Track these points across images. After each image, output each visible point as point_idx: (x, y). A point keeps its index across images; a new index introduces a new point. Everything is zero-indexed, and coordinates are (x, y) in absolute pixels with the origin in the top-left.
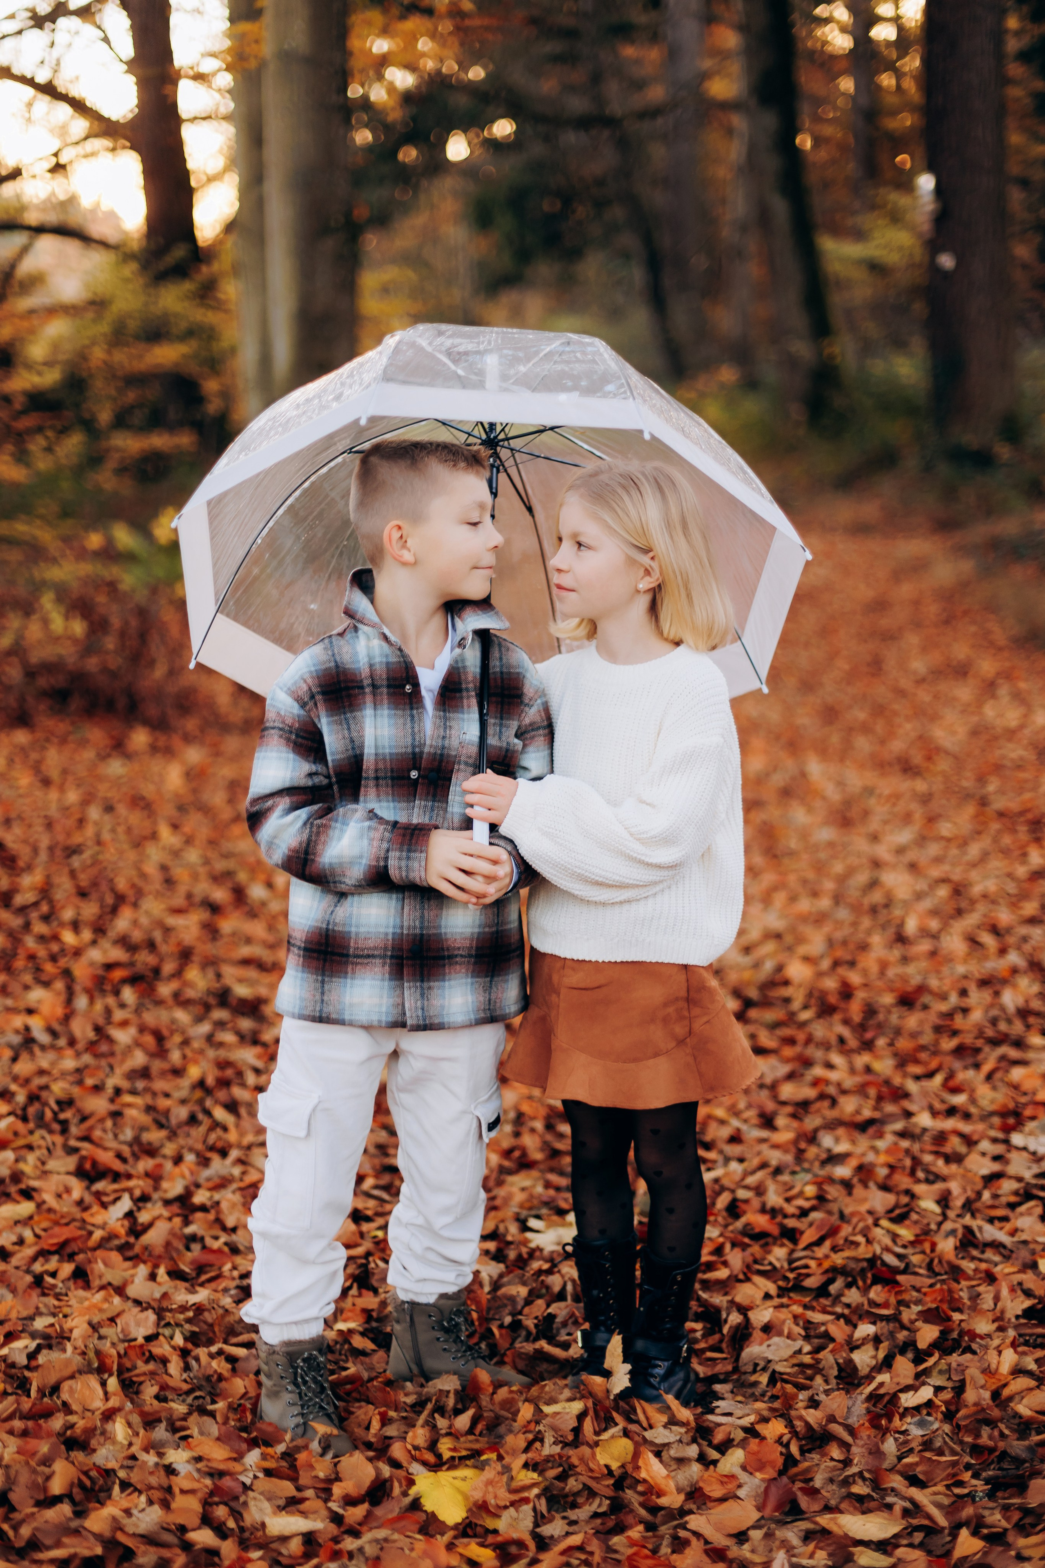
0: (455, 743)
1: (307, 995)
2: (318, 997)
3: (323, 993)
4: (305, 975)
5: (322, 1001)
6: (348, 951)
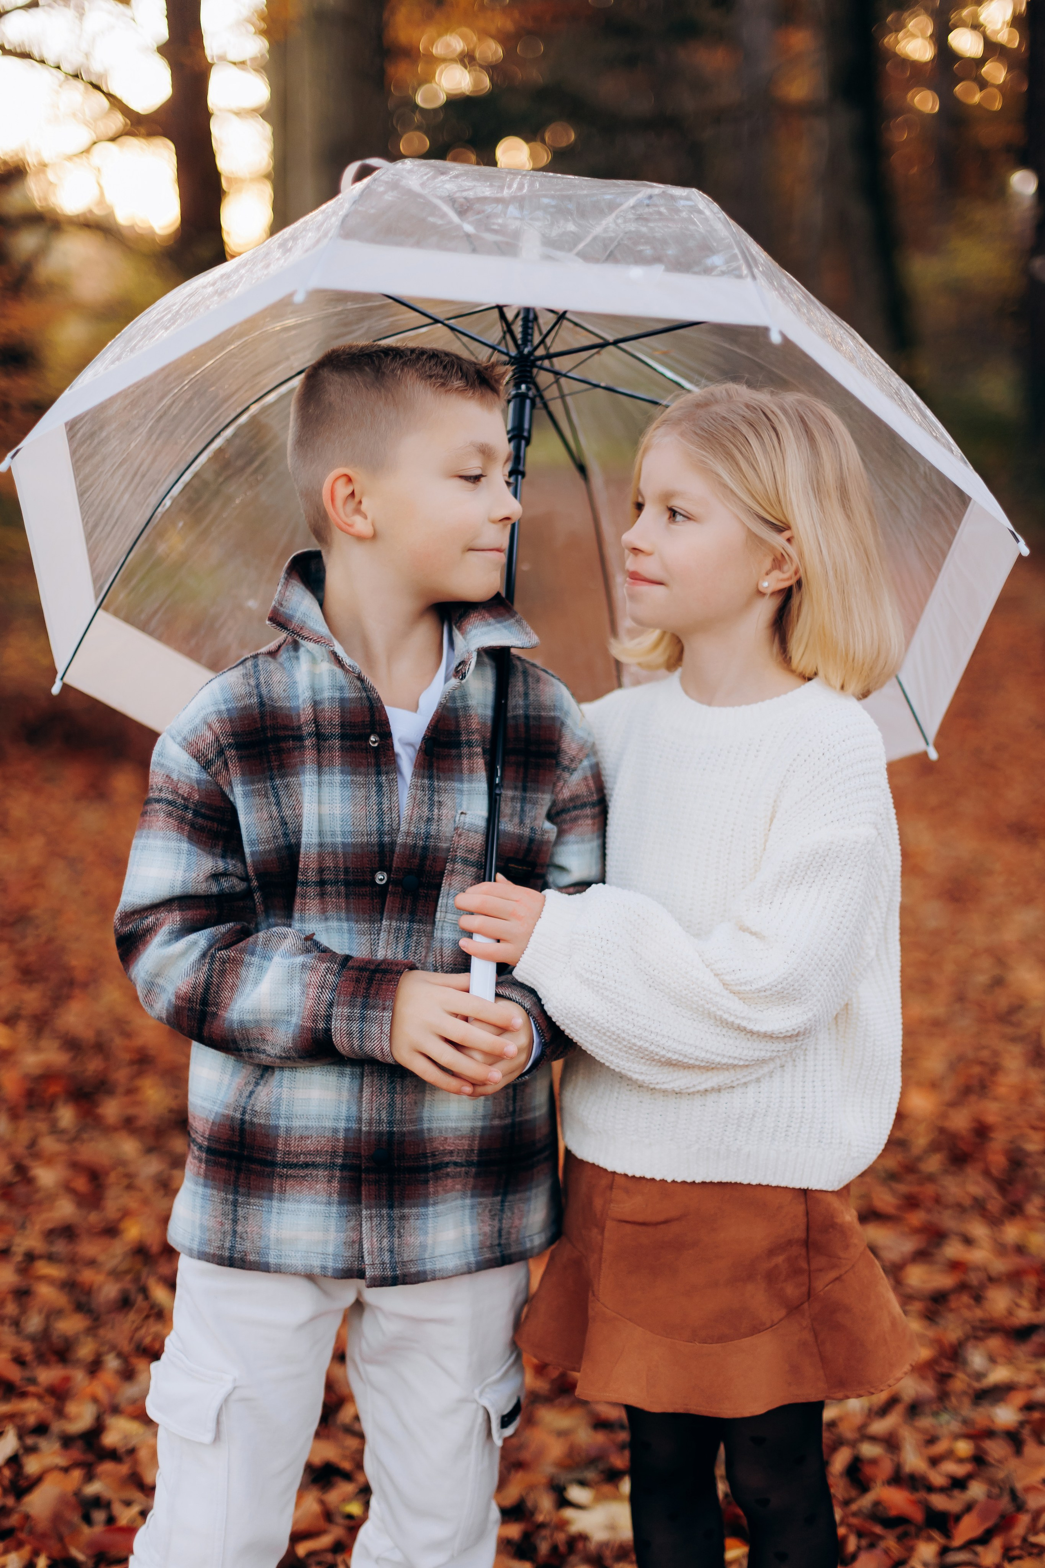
1: (211, 1223)
2: (228, 1227)
3: (235, 1221)
4: (209, 1191)
5: (235, 1232)
6: (275, 1156)
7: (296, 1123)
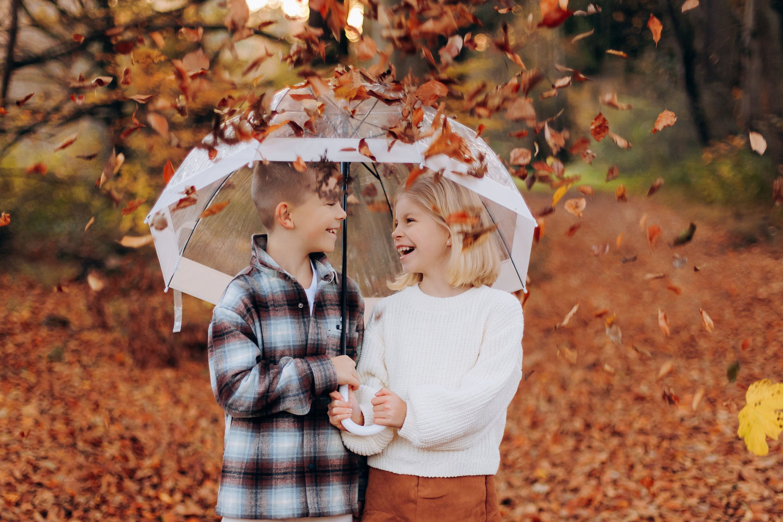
0: (325, 337)
1: (246, 503)
2: (253, 503)
3: (256, 501)
4: (244, 490)
5: (256, 505)
6: (272, 471)
7: (279, 457)
